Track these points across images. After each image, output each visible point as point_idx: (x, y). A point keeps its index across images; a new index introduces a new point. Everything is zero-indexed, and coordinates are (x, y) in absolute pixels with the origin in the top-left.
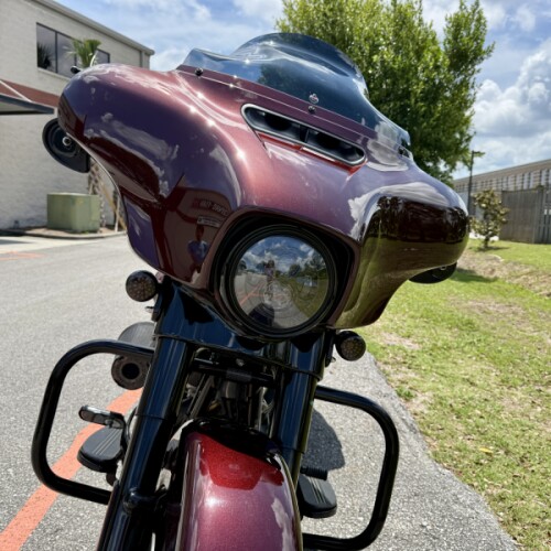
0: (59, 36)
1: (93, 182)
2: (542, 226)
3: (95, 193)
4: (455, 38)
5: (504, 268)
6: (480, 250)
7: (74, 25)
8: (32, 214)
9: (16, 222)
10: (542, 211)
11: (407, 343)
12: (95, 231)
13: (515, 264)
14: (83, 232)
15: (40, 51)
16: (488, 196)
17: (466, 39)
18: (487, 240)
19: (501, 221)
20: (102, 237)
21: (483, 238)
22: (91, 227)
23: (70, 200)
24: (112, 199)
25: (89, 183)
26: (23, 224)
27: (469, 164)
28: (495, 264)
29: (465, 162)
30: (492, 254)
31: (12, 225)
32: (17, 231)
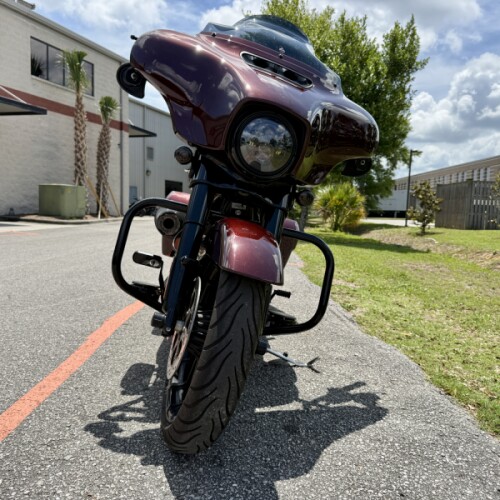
0: (50, 48)
1: (79, 175)
2: (472, 214)
3: (80, 184)
4: (393, 50)
5: (439, 249)
6: (418, 234)
7: (62, 38)
8: (25, 203)
9: (12, 209)
10: (472, 202)
11: (351, 285)
12: (81, 218)
13: (448, 245)
14: (71, 218)
15: (33, 62)
16: (424, 188)
17: (402, 51)
18: (424, 226)
19: (436, 210)
20: (88, 223)
21: (421, 224)
22: (77, 214)
23: (60, 190)
24: (95, 190)
25: (76, 176)
26: (17, 212)
27: (409, 162)
28: (431, 245)
29: (405, 161)
30: (429, 238)
31: (8, 212)
32: (12, 217)
